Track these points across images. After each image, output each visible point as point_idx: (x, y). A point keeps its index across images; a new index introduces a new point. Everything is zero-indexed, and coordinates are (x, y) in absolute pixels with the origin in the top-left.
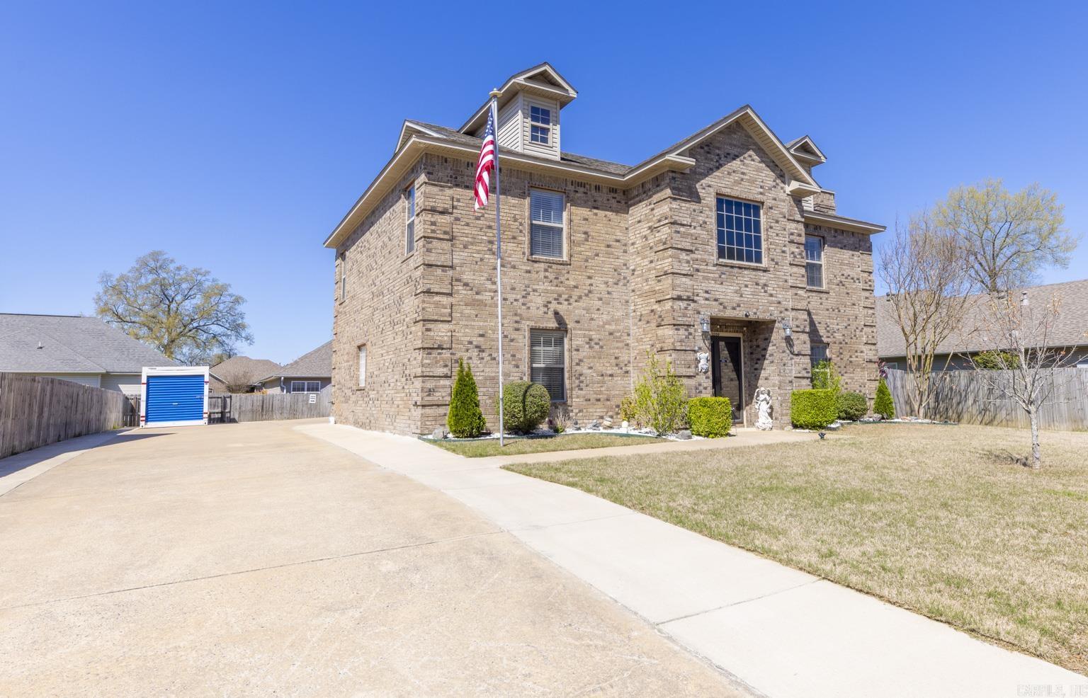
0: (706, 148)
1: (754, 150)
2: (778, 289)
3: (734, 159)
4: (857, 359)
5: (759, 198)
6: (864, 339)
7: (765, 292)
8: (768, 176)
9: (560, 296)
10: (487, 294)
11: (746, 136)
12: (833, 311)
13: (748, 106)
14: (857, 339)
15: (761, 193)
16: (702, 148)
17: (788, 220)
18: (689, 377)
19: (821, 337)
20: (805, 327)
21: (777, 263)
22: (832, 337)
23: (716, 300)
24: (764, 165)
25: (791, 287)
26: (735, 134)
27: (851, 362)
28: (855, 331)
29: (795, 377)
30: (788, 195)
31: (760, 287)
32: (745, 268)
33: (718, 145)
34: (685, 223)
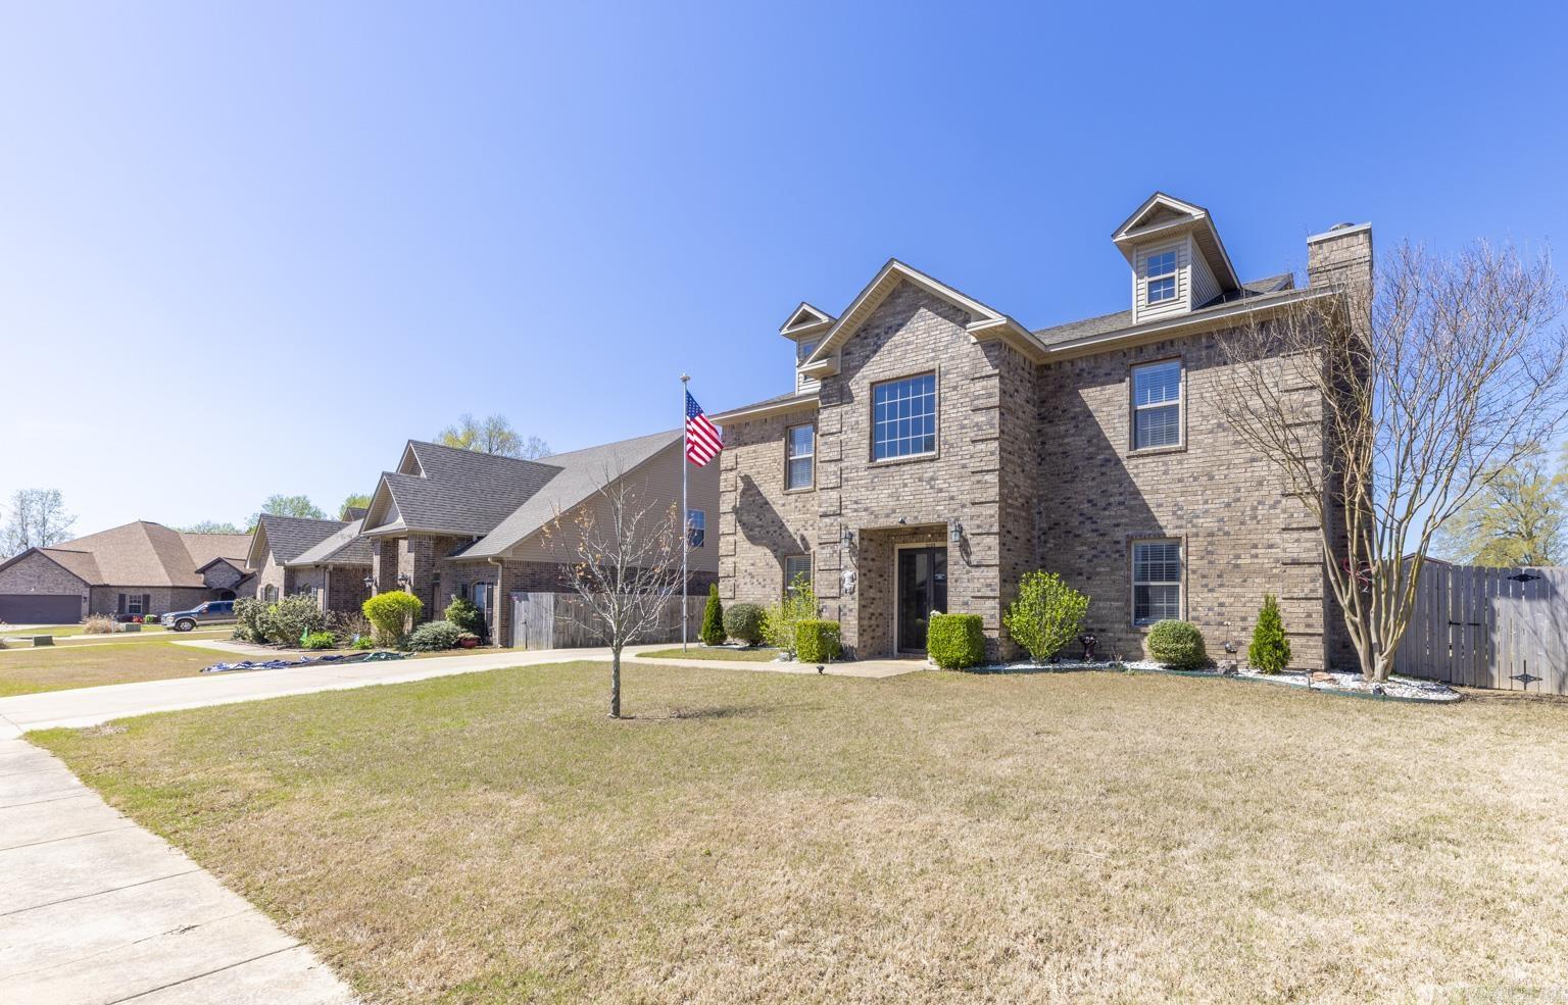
0: (863, 335)
1: (924, 306)
2: (950, 480)
3: (897, 331)
4: (1256, 561)
5: (930, 365)
6: (1280, 522)
7: (932, 488)
8: (945, 328)
9: (806, 522)
10: (757, 529)
11: (915, 292)
12: (1195, 479)
13: (892, 260)
14: (1258, 522)
15: (933, 359)
16: (858, 336)
17: (973, 379)
18: (833, 598)
19: (1161, 528)
20: (991, 526)
21: (951, 446)
23: (866, 510)
24: (940, 319)
25: (973, 473)
26: (900, 297)
27: (1237, 566)
28: (1254, 509)
29: (973, 597)
30: (974, 344)
31: (924, 483)
32: (904, 464)
33: (877, 323)
34: (834, 431)
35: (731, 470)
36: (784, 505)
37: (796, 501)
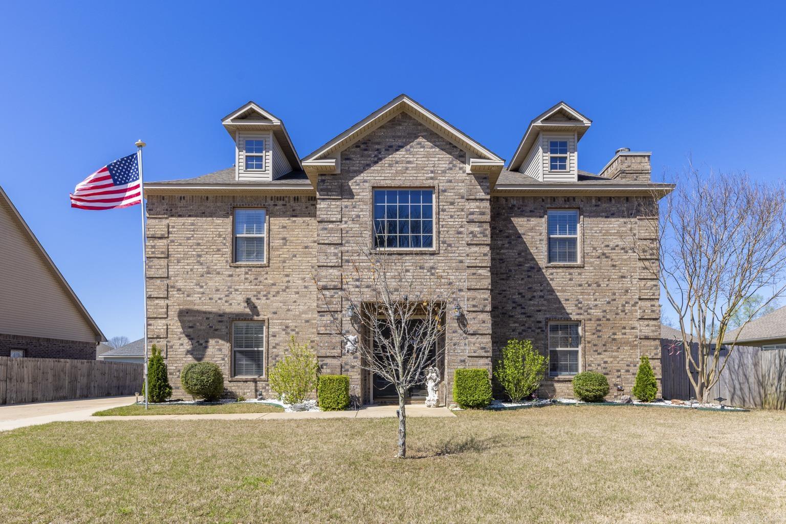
0: (363, 146)
1: (423, 137)
2: (449, 271)
3: (397, 150)
4: (625, 336)
5: (430, 183)
6: (638, 314)
7: (432, 274)
8: (442, 159)
9: (259, 293)
10: (196, 295)
11: (414, 125)
12: (589, 285)
13: (403, 95)
14: (626, 314)
15: (432, 178)
16: (358, 147)
17: (468, 200)
18: (334, 357)
19: (568, 314)
20: (485, 306)
21: (450, 245)
22: (586, 314)
23: (368, 287)
24: (437, 150)
25: (468, 267)
26: (400, 125)
27: (614, 339)
28: (624, 306)
29: (469, 357)
30: (469, 174)
31: (425, 271)
32: (406, 254)
33: (377, 140)
34: (334, 219)
35: (160, 238)
36: (231, 276)
37: (246, 273)
